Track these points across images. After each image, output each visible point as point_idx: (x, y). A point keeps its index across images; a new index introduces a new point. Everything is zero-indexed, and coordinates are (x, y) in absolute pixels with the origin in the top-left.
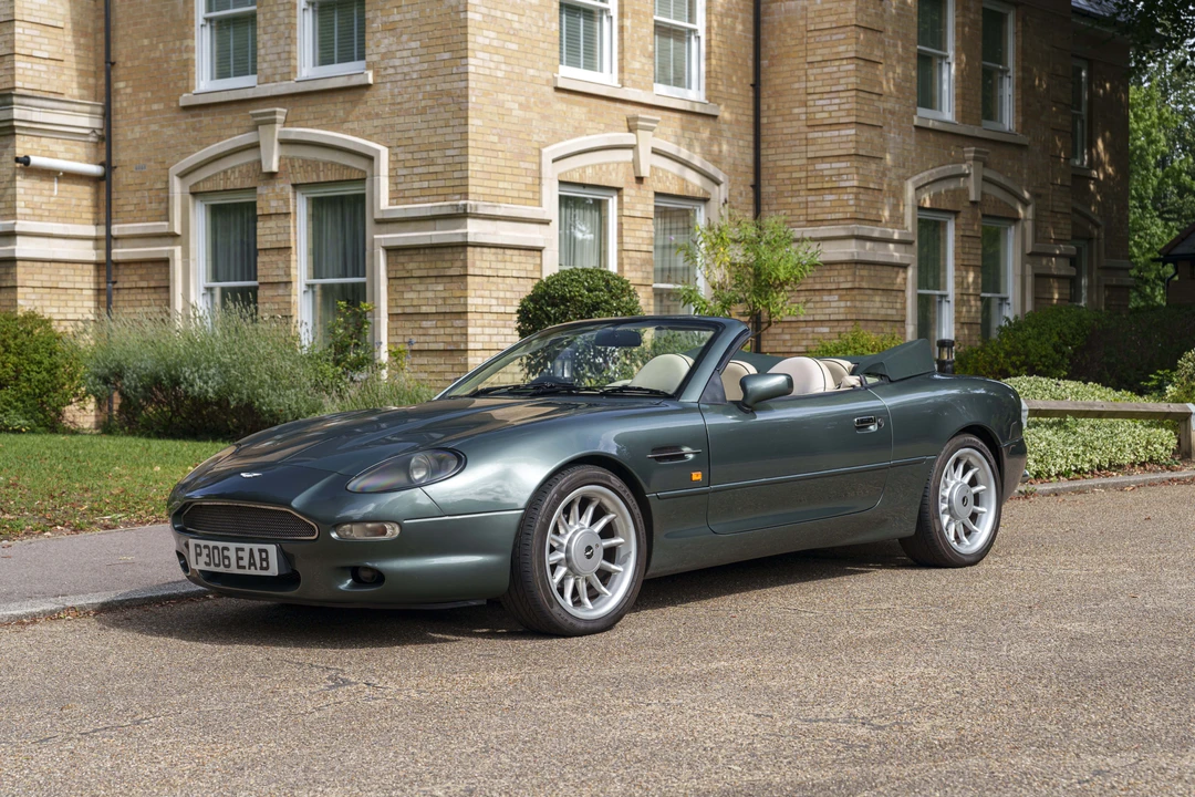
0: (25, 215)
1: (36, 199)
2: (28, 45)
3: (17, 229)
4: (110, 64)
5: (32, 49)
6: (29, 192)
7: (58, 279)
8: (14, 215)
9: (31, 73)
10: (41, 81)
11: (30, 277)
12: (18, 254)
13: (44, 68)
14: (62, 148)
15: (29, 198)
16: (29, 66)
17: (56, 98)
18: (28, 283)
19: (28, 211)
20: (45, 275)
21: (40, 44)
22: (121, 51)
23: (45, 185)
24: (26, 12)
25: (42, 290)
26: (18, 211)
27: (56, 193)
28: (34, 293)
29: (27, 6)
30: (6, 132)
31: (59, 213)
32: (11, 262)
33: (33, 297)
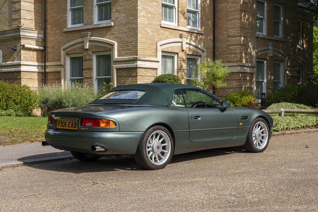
1: (26, 56)
2: (24, 16)
3: (21, 63)
4: (46, 21)
6: (24, 54)
7: (32, 76)
8: (20, 60)
9: (25, 23)
10: (28, 25)
11: (25, 76)
12: (21, 70)
13: (28, 22)
14: (33, 43)
16: (25, 21)
17: (31, 30)
18: (24, 78)
19: (24, 59)
20: (28, 76)
21: (28, 16)
22: (49, 17)
23: (29, 52)
25: (28, 79)
26: (22, 59)
27: (31, 54)
28: (26, 80)
29: (24, 6)
30: (19, 38)
31: (32, 59)
32: (20, 72)
33: (25, 81)
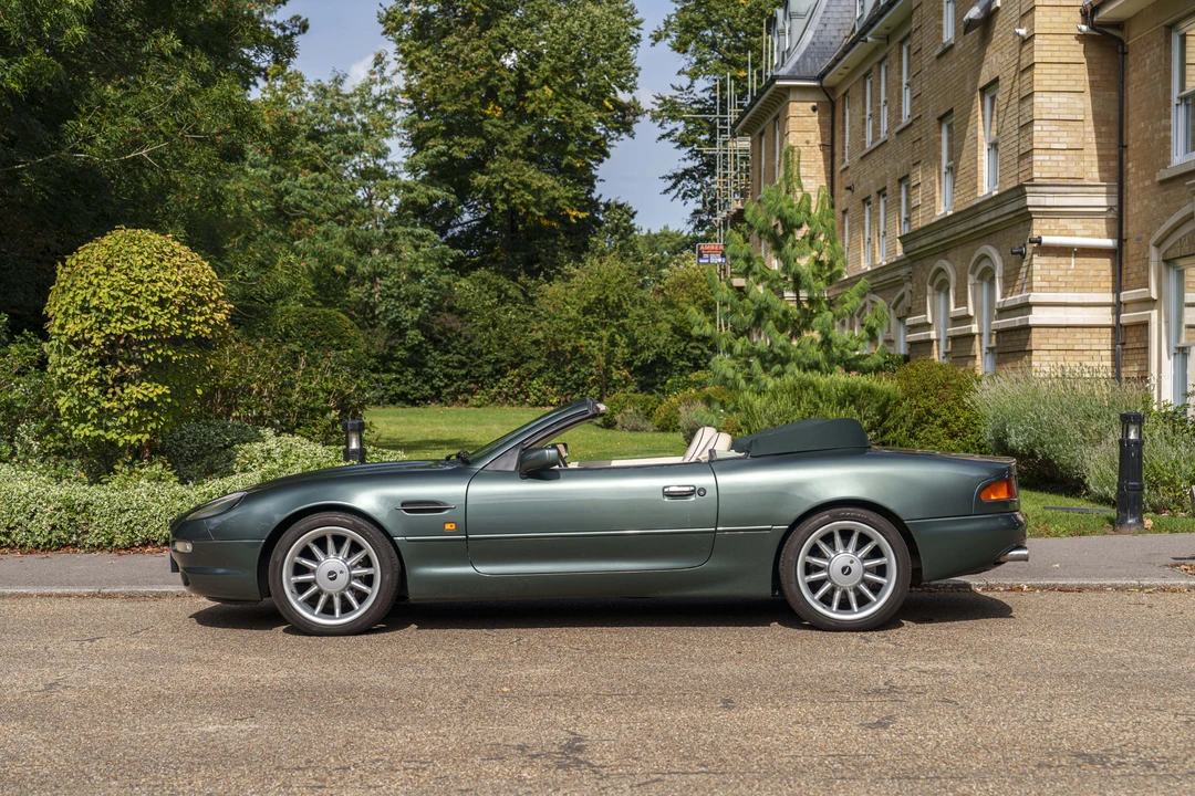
0: (1041, 287)
1: (1052, 273)
2: (1046, 140)
3: (1031, 300)
4: (1122, 147)
5: (1050, 143)
6: (1046, 267)
7: (1074, 342)
8: (1031, 289)
9: (1049, 164)
10: (1059, 169)
11: (1045, 341)
12: (1031, 322)
13: (1062, 158)
14: (1080, 227)
15: (1045, 272)
16: (1047, 158)
17: (1075, 184)
18: (1043, 347)
19: (1044, 284)
20: (1060, 340)
21: (1059, 138)
22: (1132, 133)
23: (1063, 260)
24: (1044, 111)
25: (1057, 352)
26: (1035, 284)
27: (1073, 266)
28: (1050, 355)
29: (1046, 105)
30: (1025, 217)
31: (1076, 284)
32: (1027, 329)
33: (1048, 358)
